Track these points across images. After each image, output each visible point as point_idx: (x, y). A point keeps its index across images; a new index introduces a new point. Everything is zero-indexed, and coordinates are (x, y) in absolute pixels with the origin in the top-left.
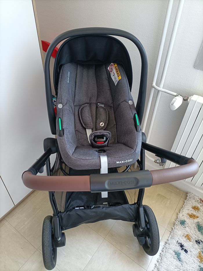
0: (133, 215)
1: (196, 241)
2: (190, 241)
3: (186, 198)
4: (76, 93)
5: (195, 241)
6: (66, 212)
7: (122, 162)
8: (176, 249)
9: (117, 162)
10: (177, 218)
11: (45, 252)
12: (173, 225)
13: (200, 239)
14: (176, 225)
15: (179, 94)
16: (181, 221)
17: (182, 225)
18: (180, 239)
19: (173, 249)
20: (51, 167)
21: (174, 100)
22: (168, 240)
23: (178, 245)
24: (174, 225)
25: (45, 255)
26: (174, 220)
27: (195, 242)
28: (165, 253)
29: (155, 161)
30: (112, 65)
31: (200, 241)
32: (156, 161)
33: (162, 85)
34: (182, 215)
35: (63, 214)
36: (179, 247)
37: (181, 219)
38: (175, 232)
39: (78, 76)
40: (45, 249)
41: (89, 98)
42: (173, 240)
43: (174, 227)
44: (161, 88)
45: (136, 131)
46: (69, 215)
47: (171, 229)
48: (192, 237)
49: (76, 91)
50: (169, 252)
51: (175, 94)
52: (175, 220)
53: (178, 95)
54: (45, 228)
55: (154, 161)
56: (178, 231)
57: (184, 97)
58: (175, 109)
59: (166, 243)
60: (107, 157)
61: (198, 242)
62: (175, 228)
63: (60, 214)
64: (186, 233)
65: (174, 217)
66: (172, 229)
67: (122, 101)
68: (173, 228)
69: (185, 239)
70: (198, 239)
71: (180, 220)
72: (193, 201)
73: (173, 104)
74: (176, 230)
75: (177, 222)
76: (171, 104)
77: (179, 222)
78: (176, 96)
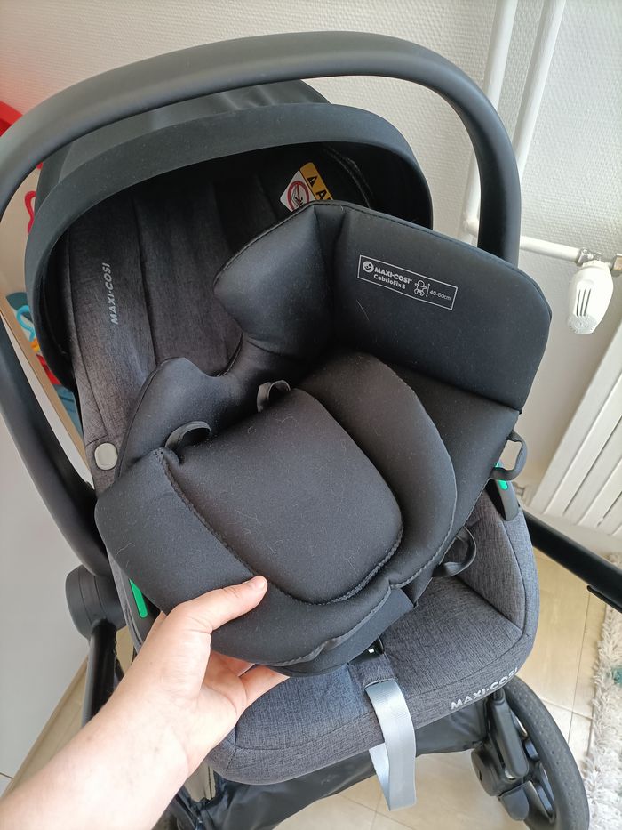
4: (159, 343)
7: (477, 695)
9: (453, 704)
10: (599, 661)
12: (591, 692)
14: (603, 691)
15: (588, 252)
16: (615, 672)
21: (581, 286)
22: (588, 754)
24: (596, 690)
26: (590, 673)
30: (298, 183)
34: (611, 647)
37: (614, 664)
38: (604, 719)
42: (607, 750)
43: (595, 698)
45: (499, 519)
46: (240, 807)
47: (589, 709)
49: (158, 333)
50: (605, 799)
51: (572, 252)
52: (593, 669)
53: (586, 260)
56: (613, 713)
57: (613, 261)
58: (594, 328)
60: (404, 694)
62: (601, 703)
63: (203, 813)
65: (588, 659)
66: (593, 707)
68: (596, 702)
71: (613, 670)
73: (583, 311)
74: (608, 711)
75: (603, 677)
76: (575, 312)
77: (608, 675)
78: (579, 263)
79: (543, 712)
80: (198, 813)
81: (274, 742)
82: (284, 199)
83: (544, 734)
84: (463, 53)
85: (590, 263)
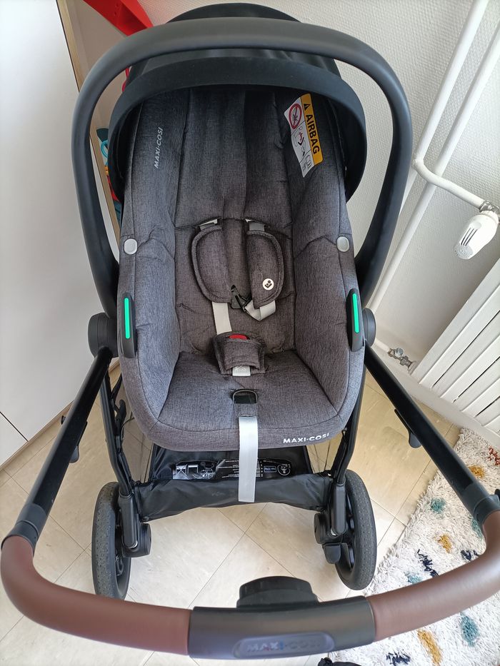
0: (318, 499)
1: (463, 552)
2: (449, 552)
3: (456, 443)
4: (182, 188)
5: (460, 551)
6: (152, 484)
7: (300, 440)
8: (411, 570)
9: (285, 440)
10: (426, 492)
11: (100, 579)
12: (412, 510)
13: (474, 549)
14: (421, 511)
15: (490, 204)
16: (434, 502)
17: (436, 512)
18: (427, 545)
19: (406, 568)
20: (112, 386)
21: (472, 226)
22: (395, 545)
23: (417, 559)
24: (416, 509)
25: (100, 585)
26: (417, 498)
27: (460, 554)
28: (384, 576)
29: (389, 353)
30: (297, 105)
31: (472, 554)
32: (392, 353)
33: (442, 167)
34: (438, 486)
35: (145, 491)
36: (421, 564)
37: (435, 497)
38: (415, 528)
39: (189, 136)
40: (99, 573)
41: (222, 202)
42: (408, 547)
43: (414, 514)
44: (437, 178)
45: (347, 349)
46: (159, 493)
47: (407, 519)
48: (453, 543)
49: (183, 182)
50: (395, 574)
51: (479, 201)
52: (420, 496)
53: (486, 209)
54: (98, 523)
55: (388, 351)
56: (422, 526)
58: (472, 256)
59: (390, 552)
61: (466, 555)
62: (416, 518)
63: (136, 488)
64: (442, 533)
65: (419, 489)
66: (410, 519)
67: (318, 235)
68: (413, 517)
69: (436, 546)
70: (469, 548)
71: (433, 500)
72: (473, 452)
73: (466, 242)
74: (418, 524)
75: (425, 503)
76: (460, 242)
77: (428, 503)
78: (481, 209)
79: (367, 501)
80: (133, 488)
81: (179, 425)
82: (286, 114)
83: (361, 513)
84: (443, 39)
85: (486, 212)
